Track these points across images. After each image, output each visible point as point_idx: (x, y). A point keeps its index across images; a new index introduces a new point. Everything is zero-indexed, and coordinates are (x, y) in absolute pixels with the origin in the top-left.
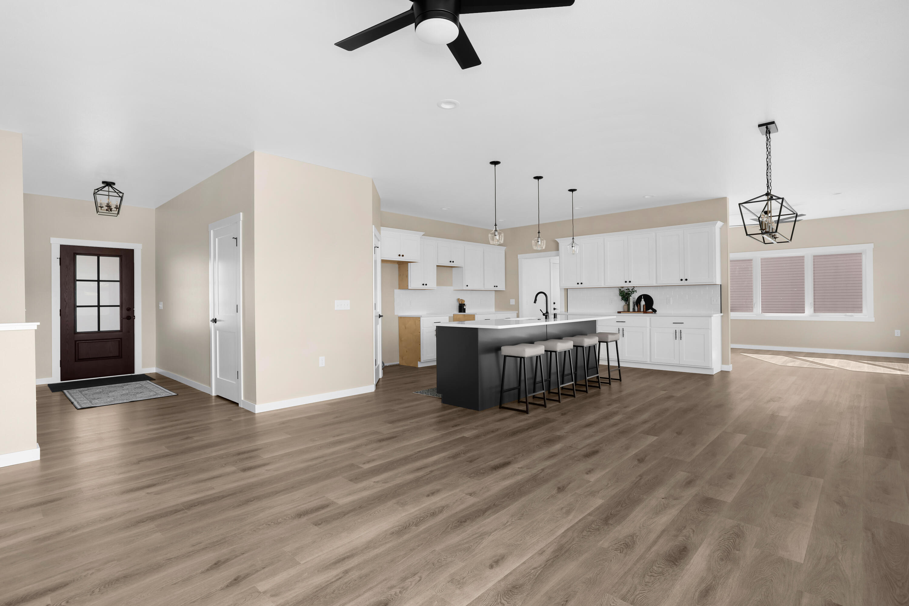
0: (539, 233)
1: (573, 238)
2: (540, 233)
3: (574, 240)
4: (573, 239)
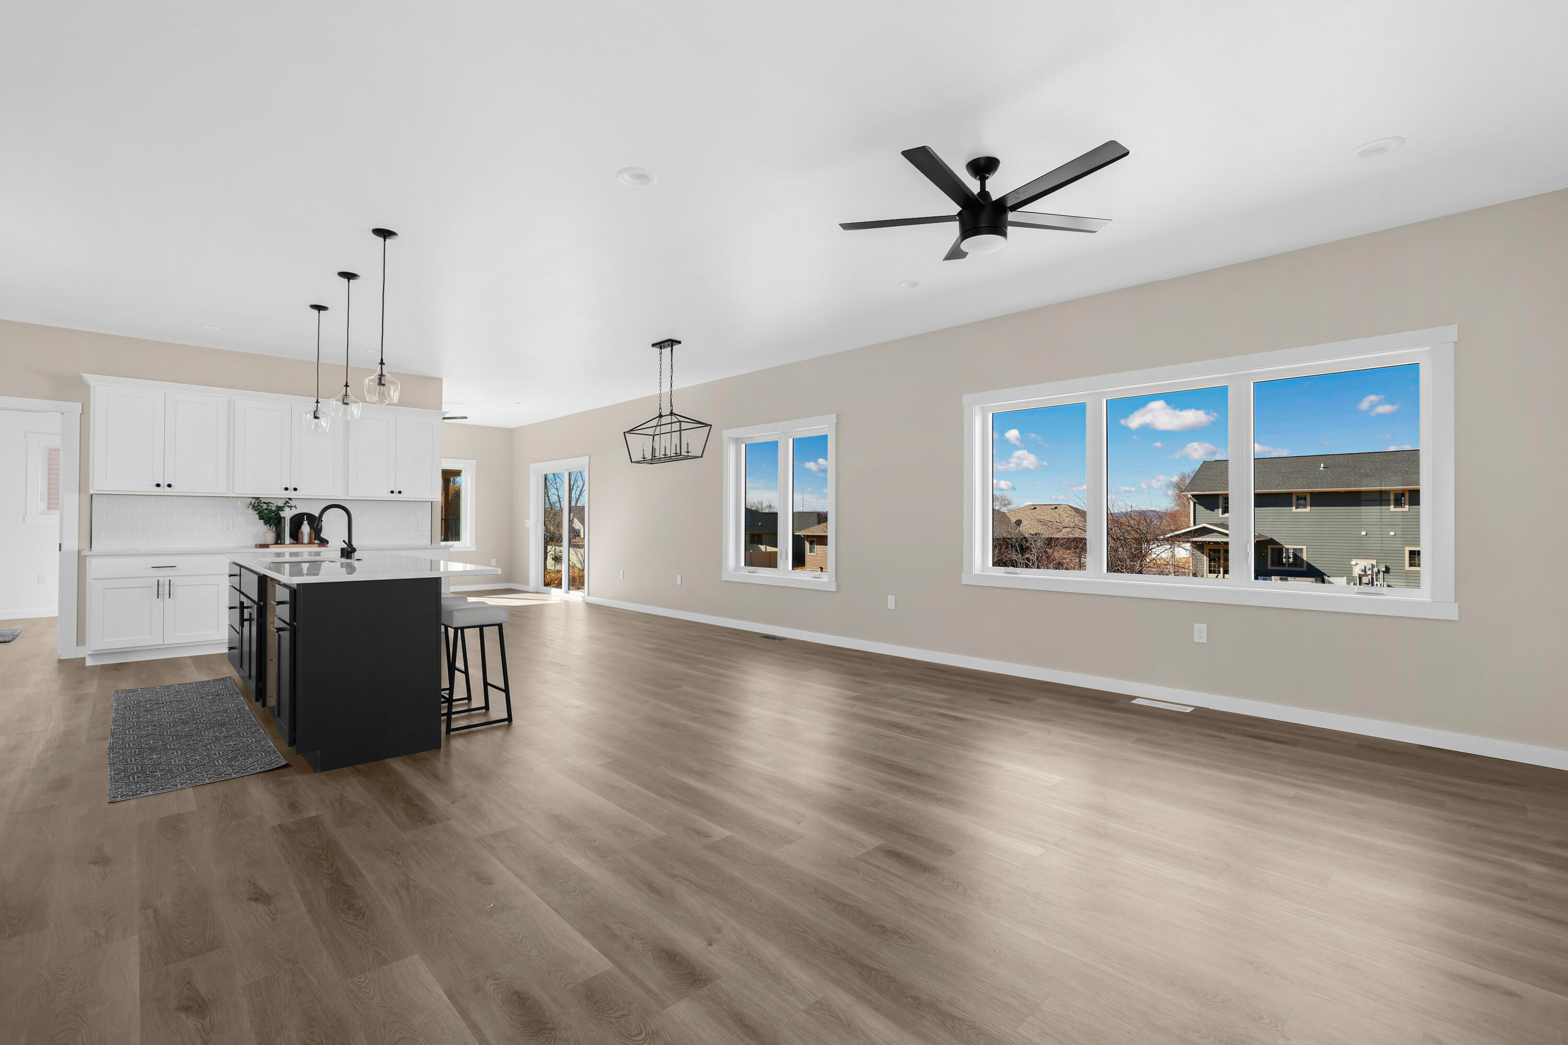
0: (347, 386)
1: (317, 400)
2: (349, 386)
3: (319, 404)
4: (317, 402)
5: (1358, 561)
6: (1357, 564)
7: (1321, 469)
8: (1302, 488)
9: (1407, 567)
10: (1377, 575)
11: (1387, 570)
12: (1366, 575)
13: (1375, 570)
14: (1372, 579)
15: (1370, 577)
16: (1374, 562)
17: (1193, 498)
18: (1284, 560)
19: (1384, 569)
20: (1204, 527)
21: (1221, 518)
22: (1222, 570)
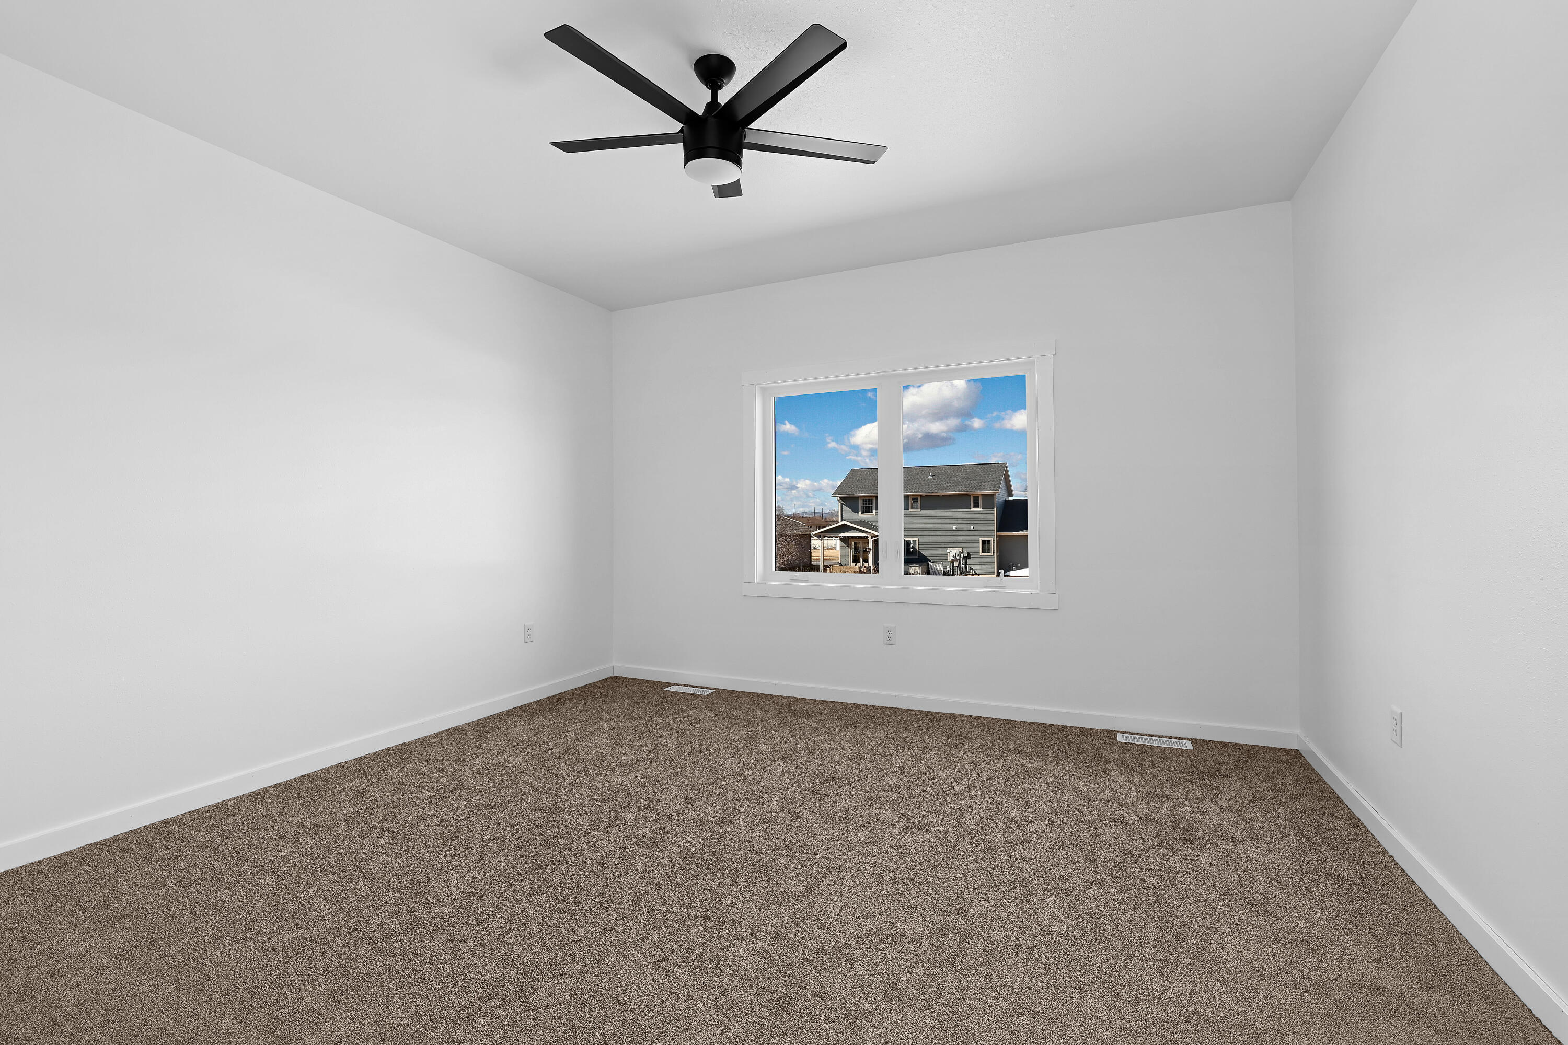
5: (951, 549)
6: (951, 552)
7: (930, 477)
8: (915, 492)
9: (981, 554)
10: (963, 560)
11: (969, 556)
12: (956, 560)
13: (962, 556)
14: (960, 563)
15: (958, 561)
16: (961, 550)
17: (841, 500)
18: (911, 550)
19: (967, 555)
20: (844, 524)
21: (861, 517)
22: (861, 559)
